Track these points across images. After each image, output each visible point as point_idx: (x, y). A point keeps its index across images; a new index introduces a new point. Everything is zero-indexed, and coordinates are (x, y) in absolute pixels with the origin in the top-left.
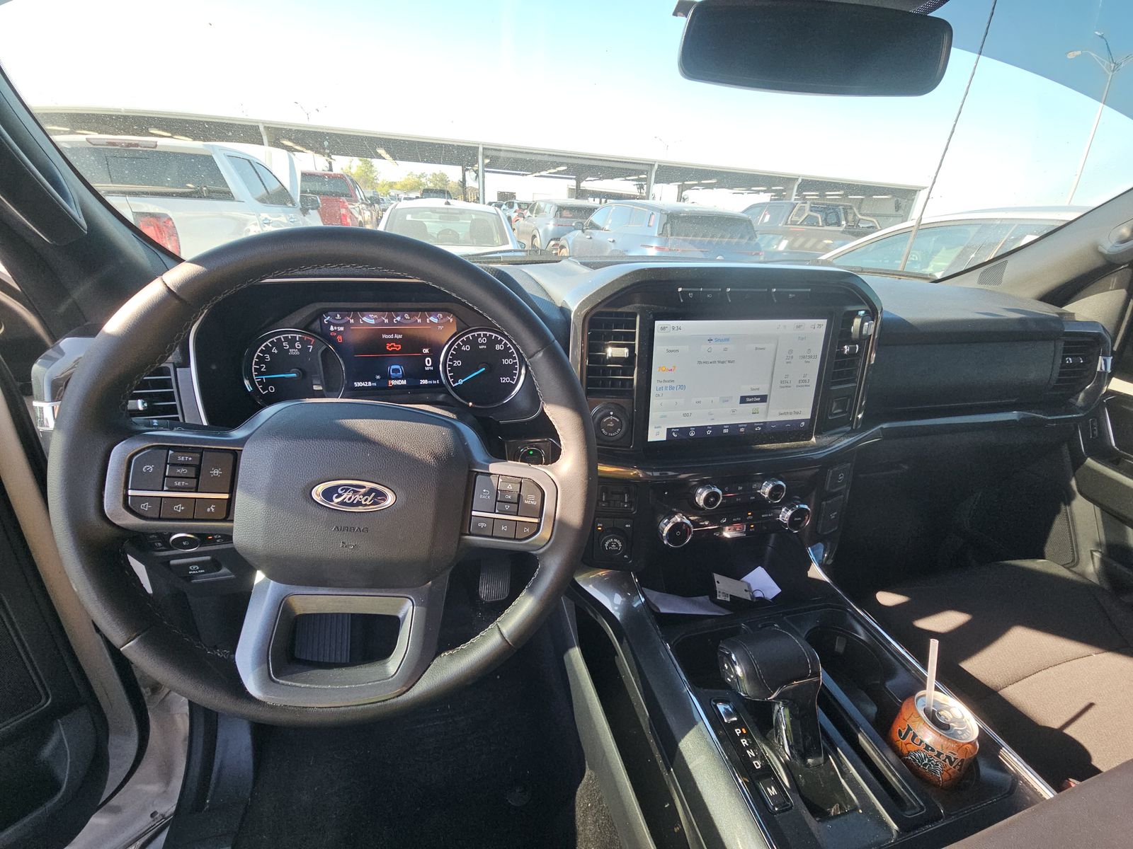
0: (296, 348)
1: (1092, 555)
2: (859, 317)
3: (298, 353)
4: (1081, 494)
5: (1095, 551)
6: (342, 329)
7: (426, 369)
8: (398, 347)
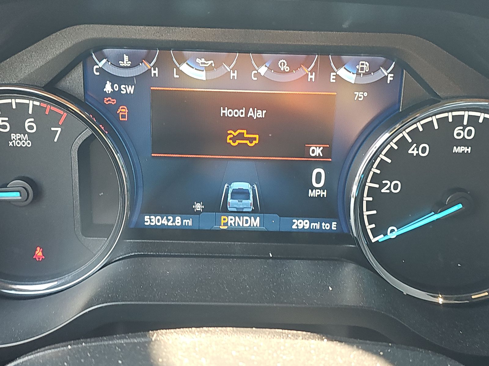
0: (25, 132)
3: (28, 144)
6: (131, 90)
7: (312, 194)
8: (251, 140)
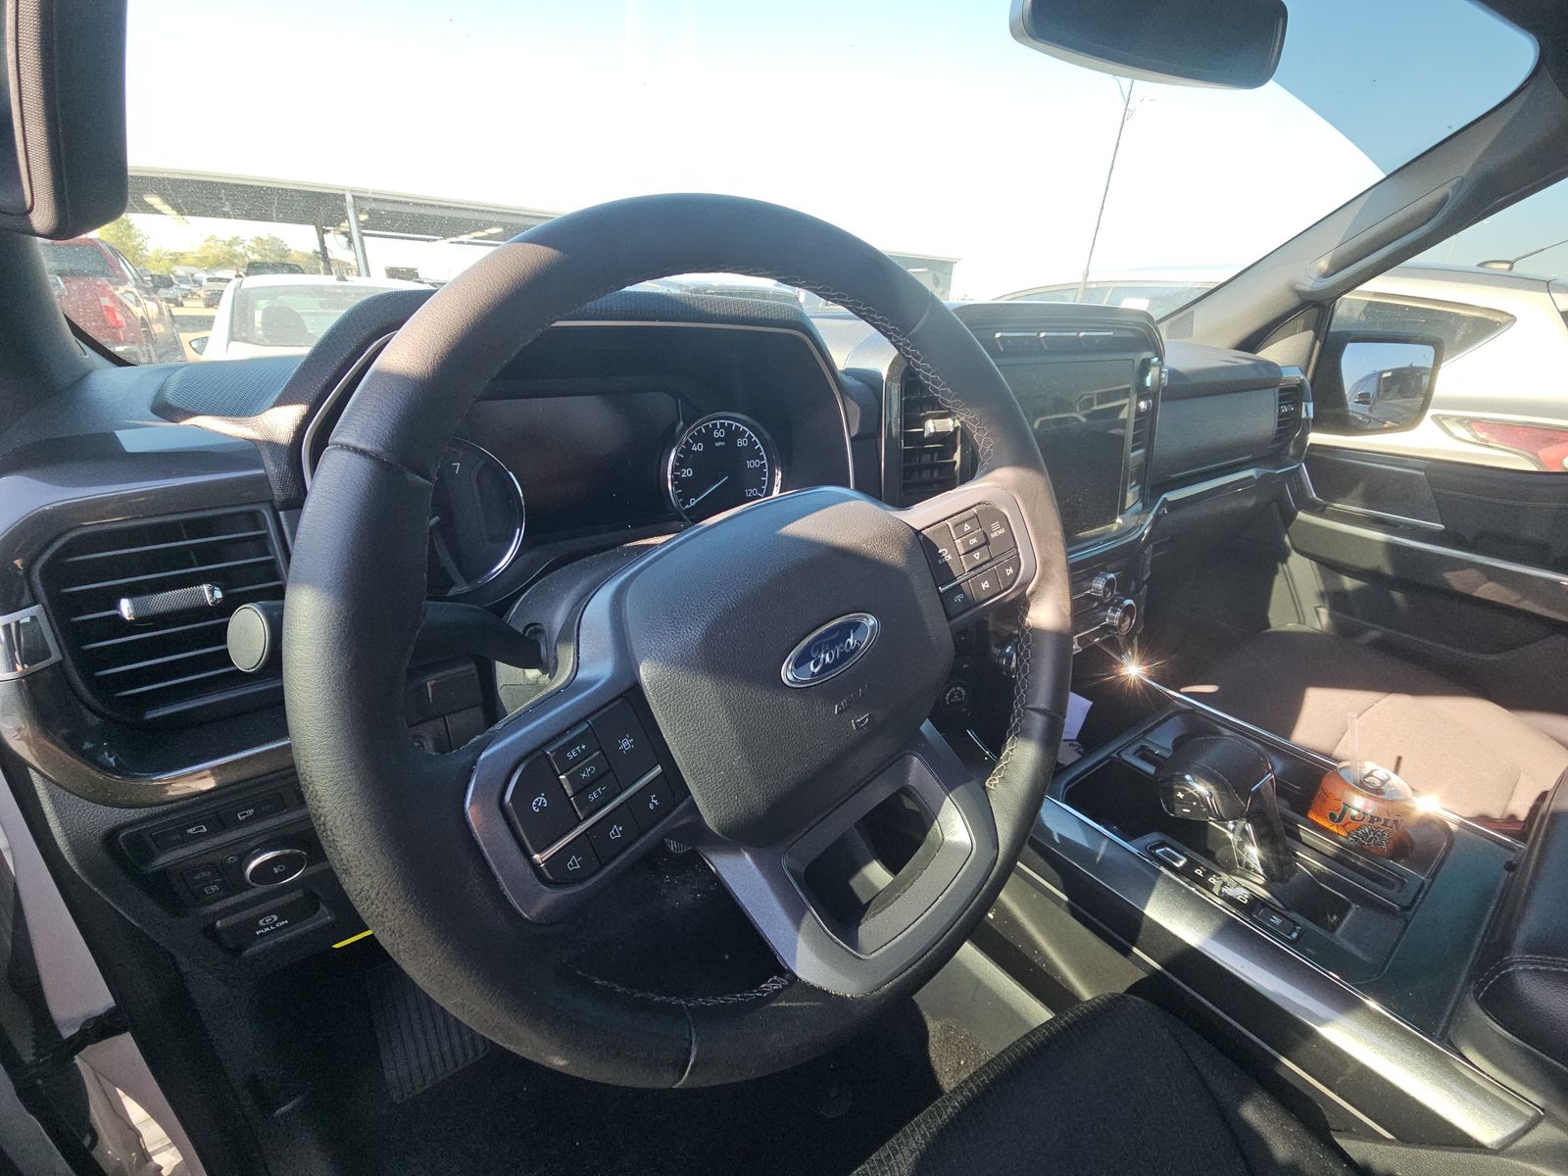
1: (1317, 613)
2: (1154, 365)
4: (1297, 550)
5: (1320, 607)
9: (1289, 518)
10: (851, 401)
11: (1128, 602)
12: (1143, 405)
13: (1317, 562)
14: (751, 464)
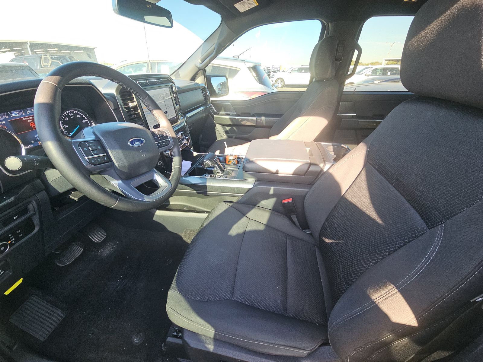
1: (224, 135)
2: (174, 86)
4: (217, 124)
6: (4, 122)
9: (213, 117)
10: (109, 101)
11: (187, 137)
12: (175, 95)
13: (221, 125)
14: (84, 121)
